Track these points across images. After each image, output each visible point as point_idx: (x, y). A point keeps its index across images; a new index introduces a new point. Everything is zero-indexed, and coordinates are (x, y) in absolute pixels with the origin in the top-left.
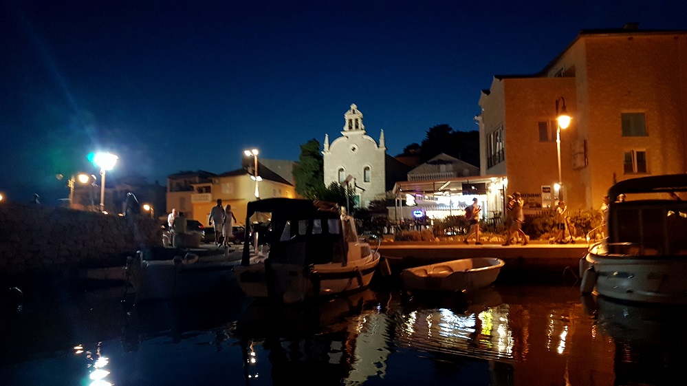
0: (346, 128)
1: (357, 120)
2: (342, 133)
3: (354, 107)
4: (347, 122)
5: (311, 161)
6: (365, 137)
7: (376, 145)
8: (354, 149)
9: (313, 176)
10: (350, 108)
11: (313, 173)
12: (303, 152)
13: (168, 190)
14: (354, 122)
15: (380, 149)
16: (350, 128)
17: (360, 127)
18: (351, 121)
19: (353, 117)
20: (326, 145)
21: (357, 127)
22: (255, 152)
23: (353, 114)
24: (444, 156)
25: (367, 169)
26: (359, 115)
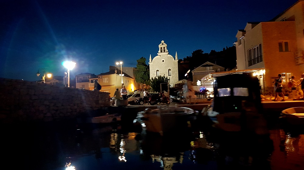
0: (159, 51)
1: (164, 48)
2: (158, 54)
3: (163, 42)
4: (160, 49)
5: (143, 67)
6: (169, 55)
7: (173, 59)
8: (163, 61)
9: (144, 74)
10: (161, 43)
11: (144, 73)
12: (138, 63)
13: (76, 82)
14: (163, 48)
15: (176, 61)
16: (161, 51)
17: (166, 51)
18: (161, 48)
19: (163, 46)
20: (150, 60)
21: (164, 51)
22: (121, 63)
23: (163, 45)
24: (208, 63)
25: (169, 70)
26: (165, 45)
